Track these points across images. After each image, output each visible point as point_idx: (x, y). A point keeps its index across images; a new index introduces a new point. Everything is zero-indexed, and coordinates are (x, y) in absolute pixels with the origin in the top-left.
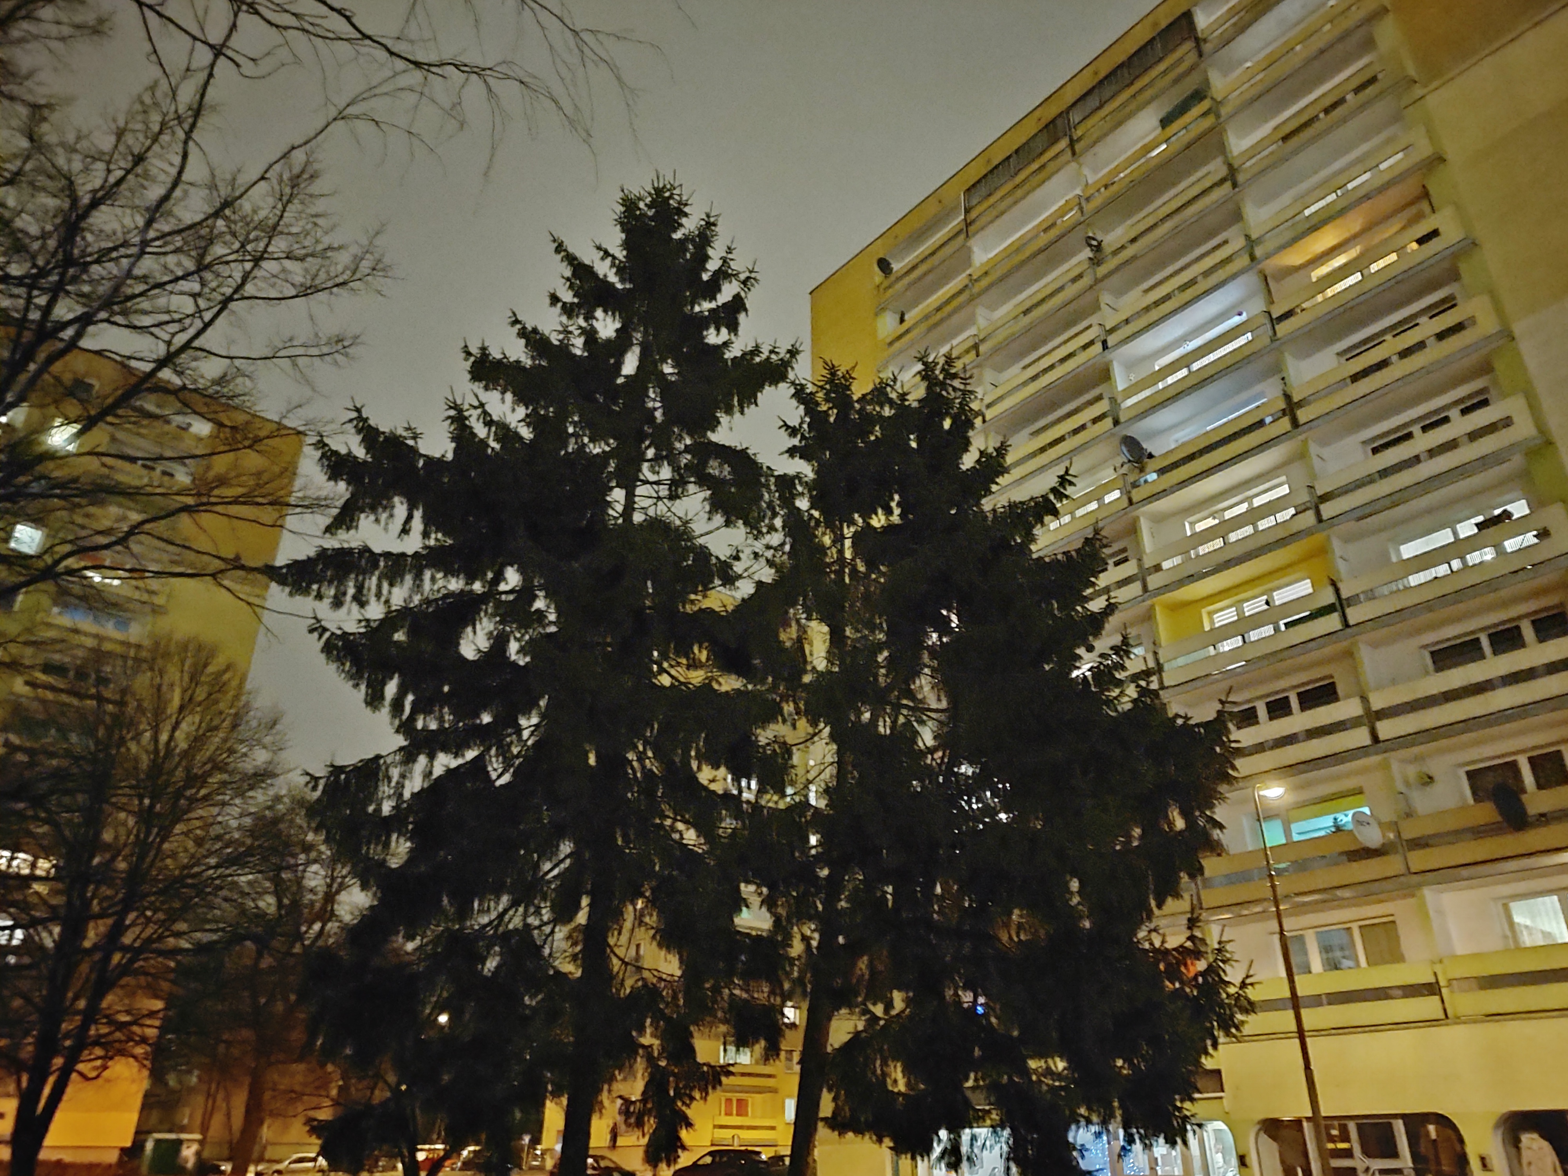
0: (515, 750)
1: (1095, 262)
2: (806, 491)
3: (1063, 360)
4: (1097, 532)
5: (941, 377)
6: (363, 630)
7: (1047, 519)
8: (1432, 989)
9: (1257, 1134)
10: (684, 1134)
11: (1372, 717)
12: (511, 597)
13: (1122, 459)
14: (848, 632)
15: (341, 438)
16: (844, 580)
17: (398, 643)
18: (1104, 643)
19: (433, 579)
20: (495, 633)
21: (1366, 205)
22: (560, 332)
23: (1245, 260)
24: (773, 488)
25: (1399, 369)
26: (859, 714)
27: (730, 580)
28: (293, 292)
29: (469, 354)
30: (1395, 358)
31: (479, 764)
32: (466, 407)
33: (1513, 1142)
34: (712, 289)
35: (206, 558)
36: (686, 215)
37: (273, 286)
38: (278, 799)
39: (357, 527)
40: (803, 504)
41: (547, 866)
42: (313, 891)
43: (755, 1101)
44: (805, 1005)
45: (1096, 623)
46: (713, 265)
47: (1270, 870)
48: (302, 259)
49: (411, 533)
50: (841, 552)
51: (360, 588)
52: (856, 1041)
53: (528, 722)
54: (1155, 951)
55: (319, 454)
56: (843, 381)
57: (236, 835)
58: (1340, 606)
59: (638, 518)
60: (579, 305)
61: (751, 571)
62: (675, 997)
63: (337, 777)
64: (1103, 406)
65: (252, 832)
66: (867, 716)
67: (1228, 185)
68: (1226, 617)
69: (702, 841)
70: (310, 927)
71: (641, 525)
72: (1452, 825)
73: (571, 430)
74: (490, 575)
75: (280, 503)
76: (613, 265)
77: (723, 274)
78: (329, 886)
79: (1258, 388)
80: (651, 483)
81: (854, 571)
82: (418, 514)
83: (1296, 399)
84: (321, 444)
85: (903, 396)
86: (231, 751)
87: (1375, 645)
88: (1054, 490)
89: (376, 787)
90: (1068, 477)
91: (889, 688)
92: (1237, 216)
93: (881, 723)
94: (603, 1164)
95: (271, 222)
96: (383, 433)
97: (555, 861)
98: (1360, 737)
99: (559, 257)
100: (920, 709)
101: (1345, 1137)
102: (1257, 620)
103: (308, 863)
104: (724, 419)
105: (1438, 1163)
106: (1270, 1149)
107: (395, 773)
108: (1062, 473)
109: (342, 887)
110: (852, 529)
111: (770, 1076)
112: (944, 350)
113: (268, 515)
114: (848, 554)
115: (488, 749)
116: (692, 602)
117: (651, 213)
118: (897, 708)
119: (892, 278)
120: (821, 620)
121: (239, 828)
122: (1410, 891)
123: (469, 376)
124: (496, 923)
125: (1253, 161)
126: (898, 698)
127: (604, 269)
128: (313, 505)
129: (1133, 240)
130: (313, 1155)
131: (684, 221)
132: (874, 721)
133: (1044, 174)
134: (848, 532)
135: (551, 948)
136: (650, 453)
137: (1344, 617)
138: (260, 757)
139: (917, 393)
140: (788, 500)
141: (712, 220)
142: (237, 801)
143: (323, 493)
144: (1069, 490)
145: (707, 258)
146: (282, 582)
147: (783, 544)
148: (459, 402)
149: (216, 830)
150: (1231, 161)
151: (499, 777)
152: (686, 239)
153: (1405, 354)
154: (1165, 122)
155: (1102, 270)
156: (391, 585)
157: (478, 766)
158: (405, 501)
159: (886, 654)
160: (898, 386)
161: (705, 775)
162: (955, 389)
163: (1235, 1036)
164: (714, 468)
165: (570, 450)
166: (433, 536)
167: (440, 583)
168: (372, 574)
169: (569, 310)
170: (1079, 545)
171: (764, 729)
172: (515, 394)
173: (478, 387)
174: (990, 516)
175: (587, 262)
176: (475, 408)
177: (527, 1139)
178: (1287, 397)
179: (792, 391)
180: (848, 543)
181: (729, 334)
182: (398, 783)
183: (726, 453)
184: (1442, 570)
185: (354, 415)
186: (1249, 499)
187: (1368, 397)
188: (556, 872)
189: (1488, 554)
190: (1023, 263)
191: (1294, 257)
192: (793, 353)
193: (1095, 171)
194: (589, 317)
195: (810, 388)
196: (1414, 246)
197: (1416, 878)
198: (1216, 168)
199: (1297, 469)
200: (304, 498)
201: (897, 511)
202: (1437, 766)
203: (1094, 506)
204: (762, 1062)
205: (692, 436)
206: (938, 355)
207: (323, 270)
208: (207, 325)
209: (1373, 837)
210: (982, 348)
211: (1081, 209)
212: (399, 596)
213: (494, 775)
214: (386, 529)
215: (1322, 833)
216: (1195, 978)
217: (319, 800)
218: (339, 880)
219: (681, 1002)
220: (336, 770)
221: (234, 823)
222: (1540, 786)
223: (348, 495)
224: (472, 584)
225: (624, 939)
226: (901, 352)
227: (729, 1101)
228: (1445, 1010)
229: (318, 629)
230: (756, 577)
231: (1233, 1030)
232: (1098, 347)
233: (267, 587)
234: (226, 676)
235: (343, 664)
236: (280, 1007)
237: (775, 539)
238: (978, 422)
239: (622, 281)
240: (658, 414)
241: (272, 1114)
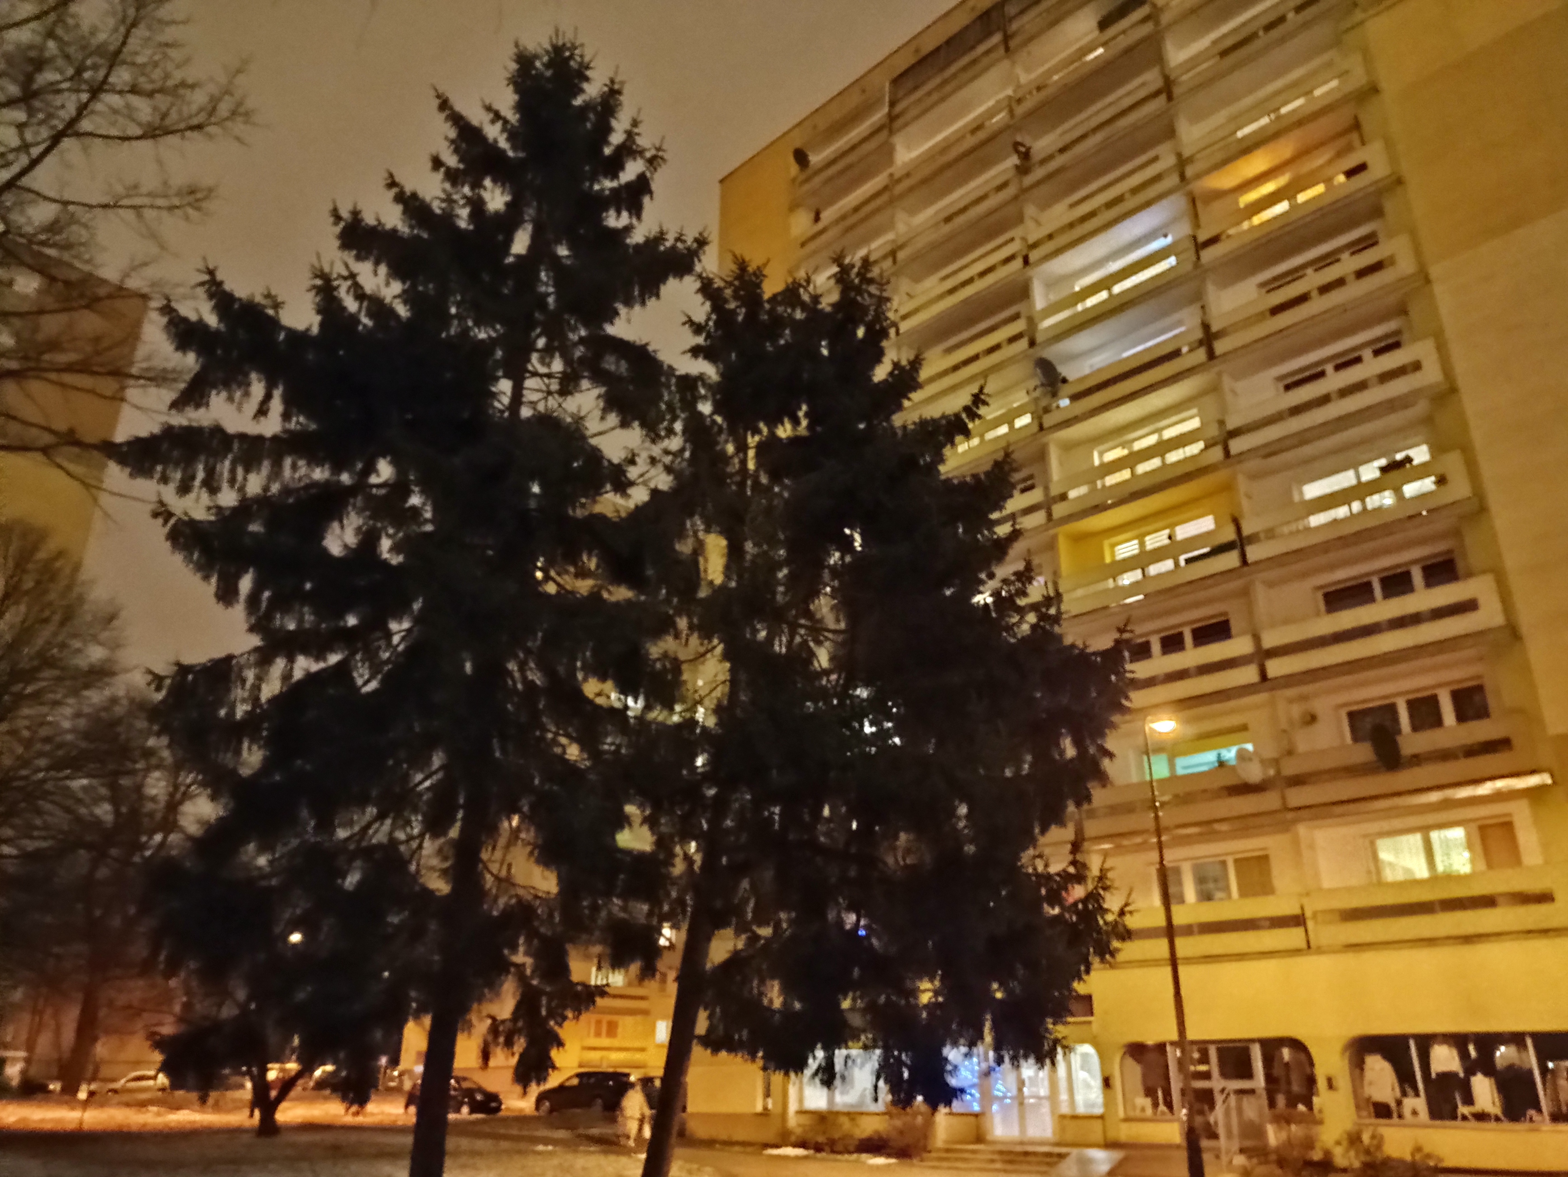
0: (386, 655)
1: (1023, 170)
2: (709, 395)
3: (983, 274)
4: (1007, 455)
5: (857, 281)
6: (212, 518)
7: (959, 438)
8: (1298, 920)
9: (1122, 1058)
10: (554, 1053)
11: (1262, 655)
12: (383, 491)
13: (1036, 382)
14: (749, 546)
15: (190, 303)
16: (745, 493)
17: (253, 534)
18: (1005, 570)
19: (294, 467)
20: (364, 529)
21: (1297, 133)
22: (443, 201)
23: (1173, 180)
24: (673, 388)
25: (1316, 305)
26: (755, 631)
27: (622, 485)
28: (139, 132)
29: (337, 218)
30: (1314, 294)
31: (343, 669)
32: (335, 276)
33: (1358, 1064)
34: (614, 166)
35: (34, 431)
36: (587, 79)
37: (113, 124)
38: (114, 700)
39: (207, 405)
40: (705, 408)
41: (419, 777)
42: (153, 799)
43: (626, 1023)
44: (685, 926)
45: (1001, 548)
46: (617, 138)
47: (1155, 801)
48: (150, 94)
49: (270, 414)
50: (744, 462)
51: (211, 473)
52: (734, 961)
53: (399, 627)
54: (1037, 875)
55: (164, 320)
56: (754, 279)
57: (69, 737)
58: (1240, 543)
59: (526, 412)
60: (465, 172)
61: (647, 476)
62: (551, 916)
63: (184, 677)
64: (1019, 326)
65: (86, 735)
66: (763, 634)
67: (1163, 98)
68: (1127, 549)
69: (585, 756)
70: (150, 837)
71: (528, 420)
72: (1329, 763)
73: (453, 310)
74: (359, 466)
75: (119, 374)
76: (504, 130)
77: (628, 150)
78: (172, 795)
79: (1176, 316)
80: (542, 376)
81: (756, 483)
82: (277, 393)
83: (1214, 328)
84: (167, 310)
85: (816, 299)
86: (63, 646)
87: (1271, 584)
88: (967, 409)
89: (228, 690)
90: (983, 397)
91: (788, 606)
92: (1170, 133)
93: (777, 643)
94: (465, 1085)
95: (112, 48)
96: (240, 300)
97: (427, 772)
98: (1248, 675)
99: (443, 116)
100: (817, 630)
101: (1204, 1060)
102: (1158, 555)
103: (148, 770)
104: (622, 310)
105: (1289, 1083)
106: (1135, 1070)
107: (250, 675)
108: (976, 391)
109: (187, 796)
110: (757, 438)
111: (642, 998)
112: (862, 252)
113: (108, 385)
114: (751, 465)
115: (353, 654)
116: (583, 506)
117: (549, 73)
118: (793, 628)
119: (809, 171)
120: (721, 533)
121: (72, 731)
122: (1285, 827)
123: (337, 243)
124: (357, 838)
125: (1190, 74)
126: (797, 617)
127: (493, 132)
128: (159, 378)
129: (1062, 150)
130: (152, 1073)
131: (585, 86)
132: (769, 640)
133: (975, 71)
134: (753, 440)
135: (418, 865)
136: (541, 343)
137: (1243, 556)
138: (96, 654)
139: (830, 298)
140: (690, 405)
141: (616, 87)
142: (71, 701)
143: (170, 365)
144: (982, 411)
145: (609, 130)
146: (122, 461)
147: (682, 450)
148: (327, 269)
149: (44, 732)
150: (1167, 72)
151: (366, 683)
152: (588, 107)
153: (1324, 289)
154: (1104, 24)
155: (1029, 180)
156: (247, 471)
157: (343, 671)
158: (262, 376)
159: (785, 571)
160: (811, 288)
161: (591, 688)
162: (871, 295)
163: (1110, 964)
164: (610, 363)
165: (452, 331)
166: (294, 419)
167: (303, 470)
168: (225, 457)
169: (453, 177)
170: (988, 467)
171: (655, 644)
172: (390, 266)
173: (349, 256)
174: (900, 433)
175: (475, 122)
176: (345, 278)
177: (383, 1061)
178: (1206, 327)
179: (698, 285)
180: (751, 453)
181: (630, 217)
182: (253, 685)
183: (622, 347)
184: (1342, 512)
185: (206, 277)
186: (1159, 431)
187: (1285, 333)
188: (427, 784)
189: (1387, 499)
190: (949, 165)
191: (1225, 180)
192: (702, 242)
193: (1028, 70)
194: (477, 185)
195: (718, 283)
196: (1341, 178)
197: (1290, 816)
198: (1151, 79)
199: (1209, 401)
200: (148, 369)
201: (804, 423)
202: (1323, 705)
203: (1004, 429)
204: (636, 982)
205: (586, 326)
206: (855, 258)
207: (174, 109)
208: (34, 163)
209: (1254, 773)
210: (901, 255)
211: (1011, 112)
212: (255, 484)
213: (360, 682)
214: (239, 409)
215: (1205, 768)
216: (1075, 904)
217: (163, 702)
218: (183, 789)
219: (557, 919)
220: (183, 669)
221: (66, 725)
222: (1415, 728)
223: (197, 368)
224: (339, 474)
225: (498, 854)
226: (814, 253)
227: (599, 1022)
228: (1308, 942)
229: (162, 512)
230: (652, 485)
231: (1108, 957)
232: (1018, 263)
233: (104, 466)
234: (58, 564)
235: (192, 554)
236: (116, 922)
237: (675, 443)
238: (892, 331)
239: (514, 148)
240: (551, 300)
241: (108, 1032)
